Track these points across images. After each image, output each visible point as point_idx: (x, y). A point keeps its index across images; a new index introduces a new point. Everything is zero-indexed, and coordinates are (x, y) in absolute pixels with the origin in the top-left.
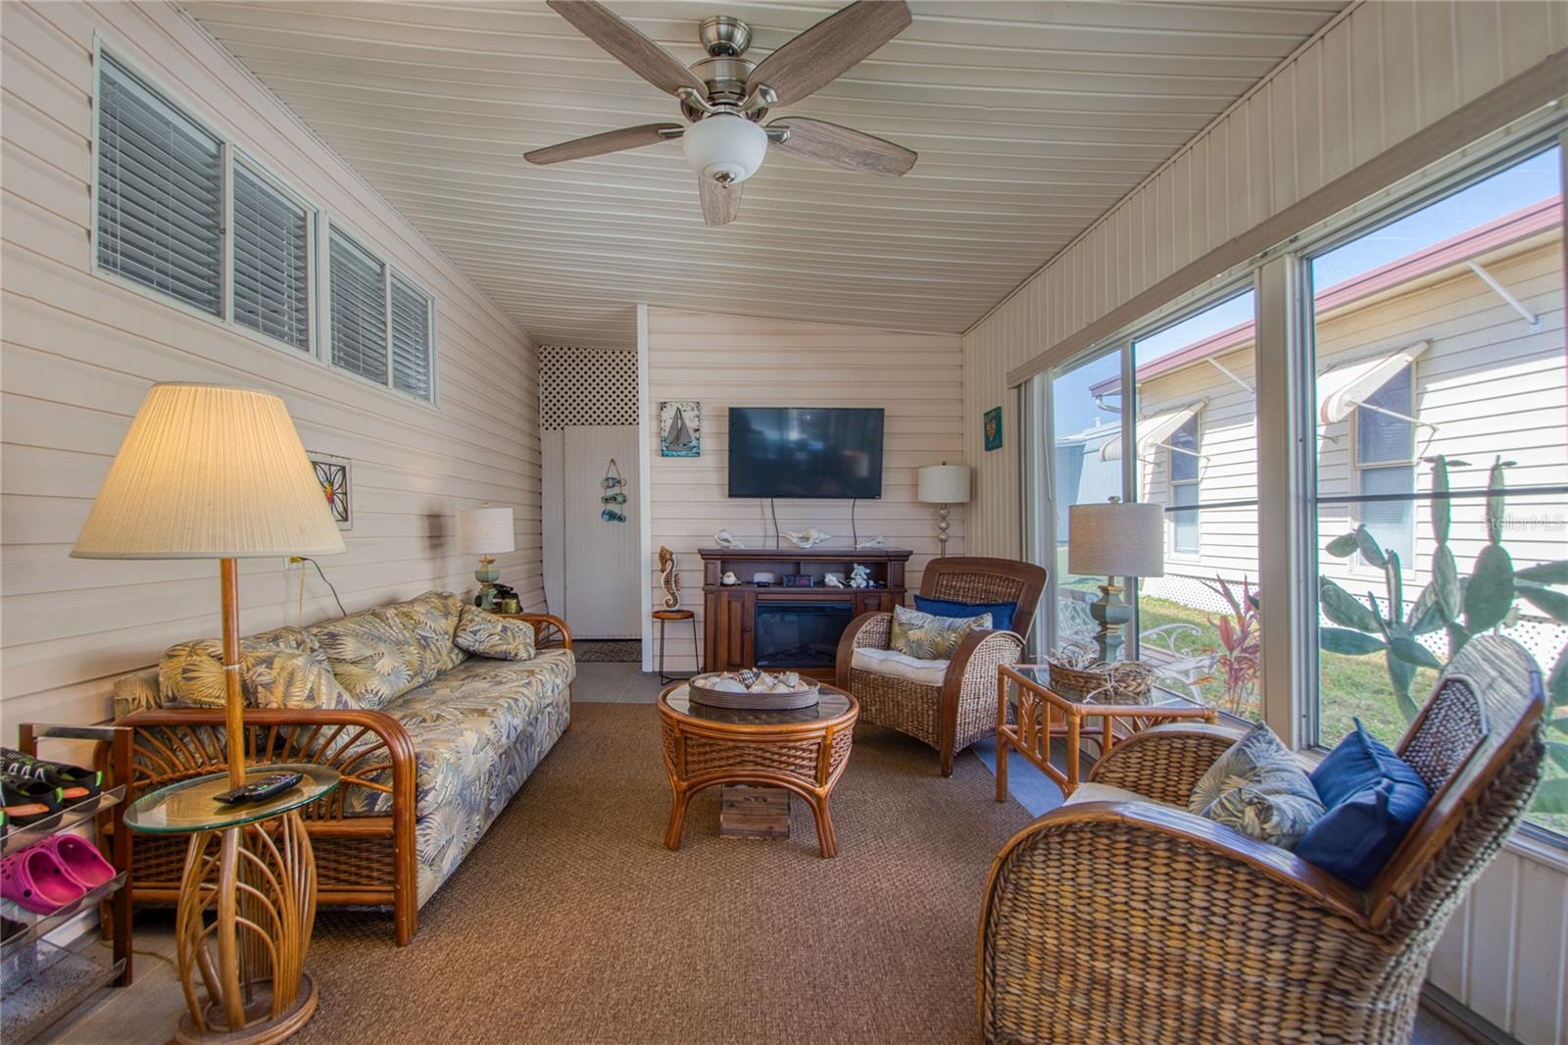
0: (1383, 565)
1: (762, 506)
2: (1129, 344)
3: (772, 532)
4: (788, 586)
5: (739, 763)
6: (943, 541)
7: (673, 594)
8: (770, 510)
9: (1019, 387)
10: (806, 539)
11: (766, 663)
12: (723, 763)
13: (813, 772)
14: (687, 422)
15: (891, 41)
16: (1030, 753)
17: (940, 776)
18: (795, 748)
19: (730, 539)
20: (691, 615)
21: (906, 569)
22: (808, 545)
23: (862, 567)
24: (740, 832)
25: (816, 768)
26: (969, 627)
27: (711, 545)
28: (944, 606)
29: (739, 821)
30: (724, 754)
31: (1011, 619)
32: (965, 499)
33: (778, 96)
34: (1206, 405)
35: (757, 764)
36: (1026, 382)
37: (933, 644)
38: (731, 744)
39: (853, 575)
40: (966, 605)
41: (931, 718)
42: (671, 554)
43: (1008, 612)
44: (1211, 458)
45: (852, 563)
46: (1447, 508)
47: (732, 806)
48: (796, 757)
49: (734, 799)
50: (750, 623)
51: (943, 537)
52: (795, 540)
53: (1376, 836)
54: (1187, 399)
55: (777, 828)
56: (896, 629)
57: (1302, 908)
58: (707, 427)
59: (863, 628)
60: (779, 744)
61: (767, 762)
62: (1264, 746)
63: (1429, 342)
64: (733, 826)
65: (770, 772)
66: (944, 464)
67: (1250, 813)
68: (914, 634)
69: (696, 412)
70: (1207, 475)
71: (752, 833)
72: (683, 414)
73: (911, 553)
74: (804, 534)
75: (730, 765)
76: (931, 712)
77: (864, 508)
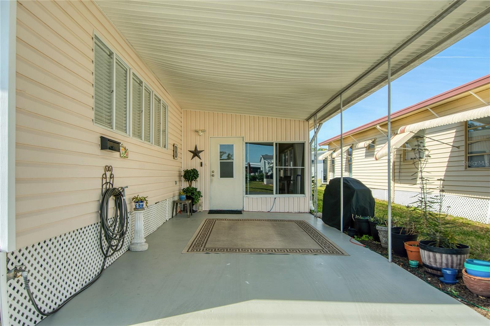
54: (332, 148)
63: (353, 144)
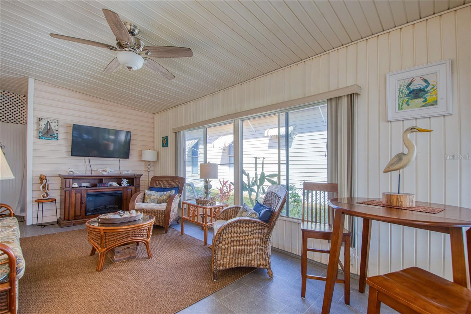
0: (247, 175)
1: (85, 160)
2: (206, 128)
3: (89, 168)
4: (99, 187)
5: (126, 237)
6: (149, 172)
7: (46, 193)
8: (88, 161)
9: (176, 133)
10: (105, 171)
11: (90, 214)
12: (121, 238)
13: (147, 236)
14: (53, 127)
15: (188, 57)
16: (193, 221)
17: (165, 233)
18: (143, 230)
19: (74, 171)
20: (55, 200)
21: (140, 180)
22: (106, 173)
23: (125, 180)
24: (120, 260)
25: (147, 234)
26: (169, 194)
27: (65, 173)
28: (159, 189)
29: (120, 257)
30: (121, 236)
31: (178, 191)
32: (155, 159)
33: (151, 54)
34: (200, 139)
35: (132, 236)
36: (178, 132)
37: (159, 199)
38: (124, 232)
39: (122, 182)
40: (165, 188)
41: (162, 219)
42: (46, 177)
43: (177, 189)
44: (201, 152)
45: (122, 179)
46: (257, 166)
47: (118, 253)
48: (143, 232)
49: (119, 250)
50: (84, 200)
51: (149, 170)
52: (101, 172)
53: (270, 214)
55: (132, 255)
56: (146, 196)
57: (262, 227)
58: (61, 130)
59: (138, 197)
60: (139, 229)
61: (135, 235)
62: (247, 206)
64: (119, 259)
65: (136, 238)
66: (150, 150)
67: (254, 215)
68: (152, 197)
69: (57, 124)
70: (200, 156)
71: (125, 259)
72: (50, 124)
73: (142, 175)
74: (104, 169)
75: (124, 239)
76: (162, 217)
77: (123, 161)
